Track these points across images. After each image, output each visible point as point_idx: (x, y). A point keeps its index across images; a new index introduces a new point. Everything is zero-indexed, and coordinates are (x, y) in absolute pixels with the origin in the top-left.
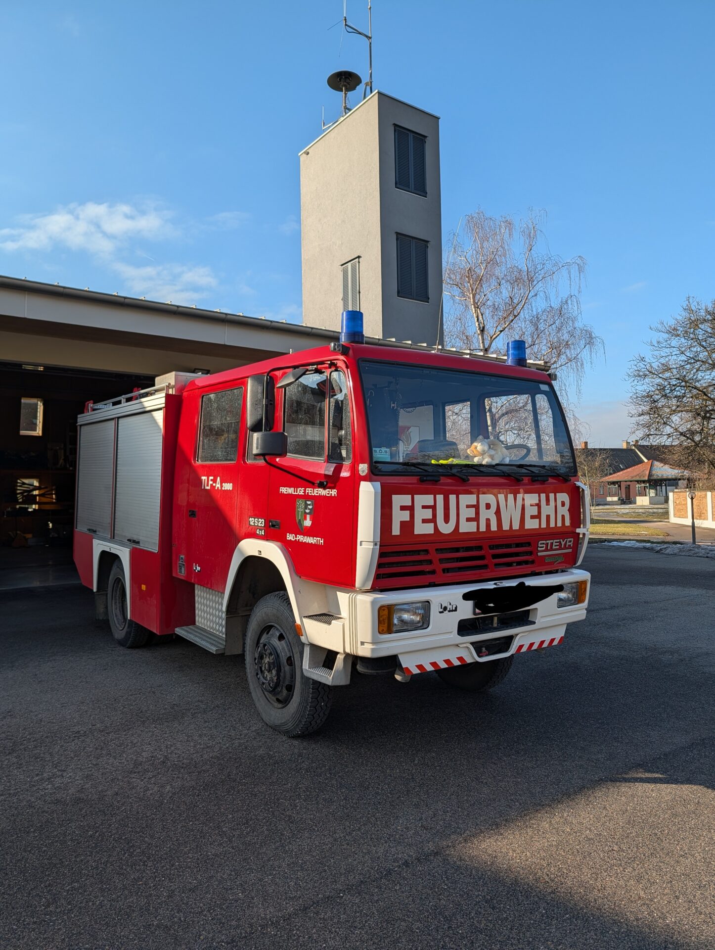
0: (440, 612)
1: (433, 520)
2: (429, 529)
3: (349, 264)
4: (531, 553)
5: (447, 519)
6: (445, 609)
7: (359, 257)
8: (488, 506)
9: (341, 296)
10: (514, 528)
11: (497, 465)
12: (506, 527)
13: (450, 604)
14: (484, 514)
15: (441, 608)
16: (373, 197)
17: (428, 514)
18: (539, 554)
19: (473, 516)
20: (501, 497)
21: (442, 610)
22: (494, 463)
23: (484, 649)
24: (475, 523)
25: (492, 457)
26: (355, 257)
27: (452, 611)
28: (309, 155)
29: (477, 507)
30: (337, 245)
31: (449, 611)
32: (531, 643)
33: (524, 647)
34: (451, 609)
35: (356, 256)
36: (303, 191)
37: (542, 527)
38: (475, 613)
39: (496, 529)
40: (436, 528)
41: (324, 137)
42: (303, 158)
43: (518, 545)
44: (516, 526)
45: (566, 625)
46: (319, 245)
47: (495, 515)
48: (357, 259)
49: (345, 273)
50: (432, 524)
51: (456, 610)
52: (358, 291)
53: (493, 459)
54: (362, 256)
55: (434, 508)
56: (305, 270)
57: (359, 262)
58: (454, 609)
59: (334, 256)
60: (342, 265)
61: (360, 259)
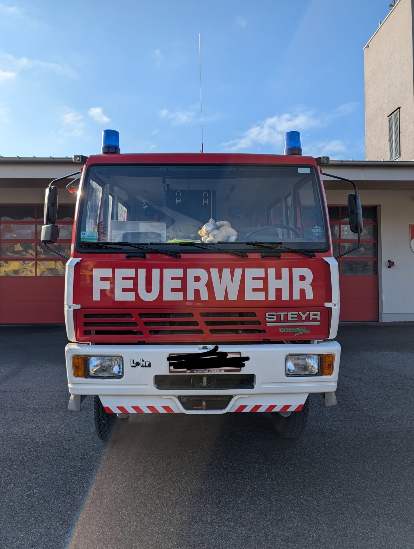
0: (132, 367)
1: (135, 289)
2: (130, 297)
3: (393, 115)
4: (259, 323)
5: (149, 289)
6: (138, 364)
7: (399, 108)
8: (197, 279)
9: (388, 138)
11: (219, 243)
13: (143, 361)
14: (192, 286)
15: (133, 363)
16: (409, 62)
17: (129, 284)
18: (268, 324)
19: (180, 287)
21: (134, 365)
22: (216, 241)
23: (204, 403)
24: (182, 293)
25: (214, 236)
26: (396, 109)
27: (146, 366)
28: (369, 47)
29: (184, 280)
30: (386, 103)
31: (143, 366)
32: (256, 406)
33: (247, 407)
34: (144, 365)
35: (398, 107)
36: (366, 72)
37: (269, 299)
38: (170, 372)
39: (207, 299)
40: (137, 295)
41: (378, 32)
42: (366, 51)
43: (241, 315)
44: (233, 296)
45: (308, 394)
46: (375, 106)
47: (205, 287)
48: (398, 110)
49: (390, 122)
50: (134, 293)
51: (150, 365)
52: (399, 132)
53: (215, 238)
54: (401, 106)
55: (135, 280)
56: (367, 126)
57: (399, 111)
58: (147, 365)
59: (384, 112)
60: (389, 116)
61: (400, 109)
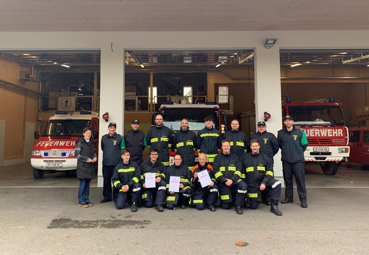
4: (331, 141)
6: (306, 150)
8: (317, 132)
10: (325, 136)
12: (322, 135)
18: (333, 142)
20: (321, 130)
24: (314, 135)
29: (314, 132)
32: (331, 160)
37: (333, 136)
39: (320, 136)
43: (327, 140)
45: (343, 157)
47: (319, 133)
51: (309, 150)
